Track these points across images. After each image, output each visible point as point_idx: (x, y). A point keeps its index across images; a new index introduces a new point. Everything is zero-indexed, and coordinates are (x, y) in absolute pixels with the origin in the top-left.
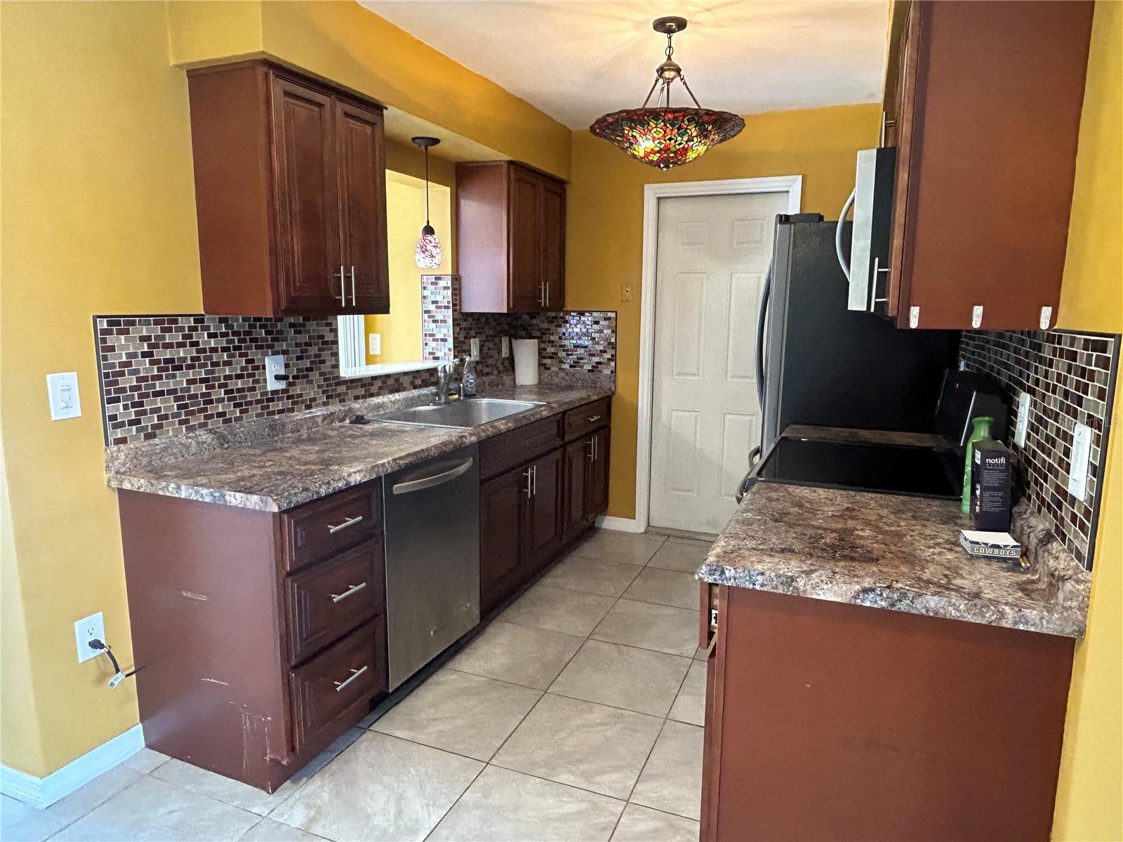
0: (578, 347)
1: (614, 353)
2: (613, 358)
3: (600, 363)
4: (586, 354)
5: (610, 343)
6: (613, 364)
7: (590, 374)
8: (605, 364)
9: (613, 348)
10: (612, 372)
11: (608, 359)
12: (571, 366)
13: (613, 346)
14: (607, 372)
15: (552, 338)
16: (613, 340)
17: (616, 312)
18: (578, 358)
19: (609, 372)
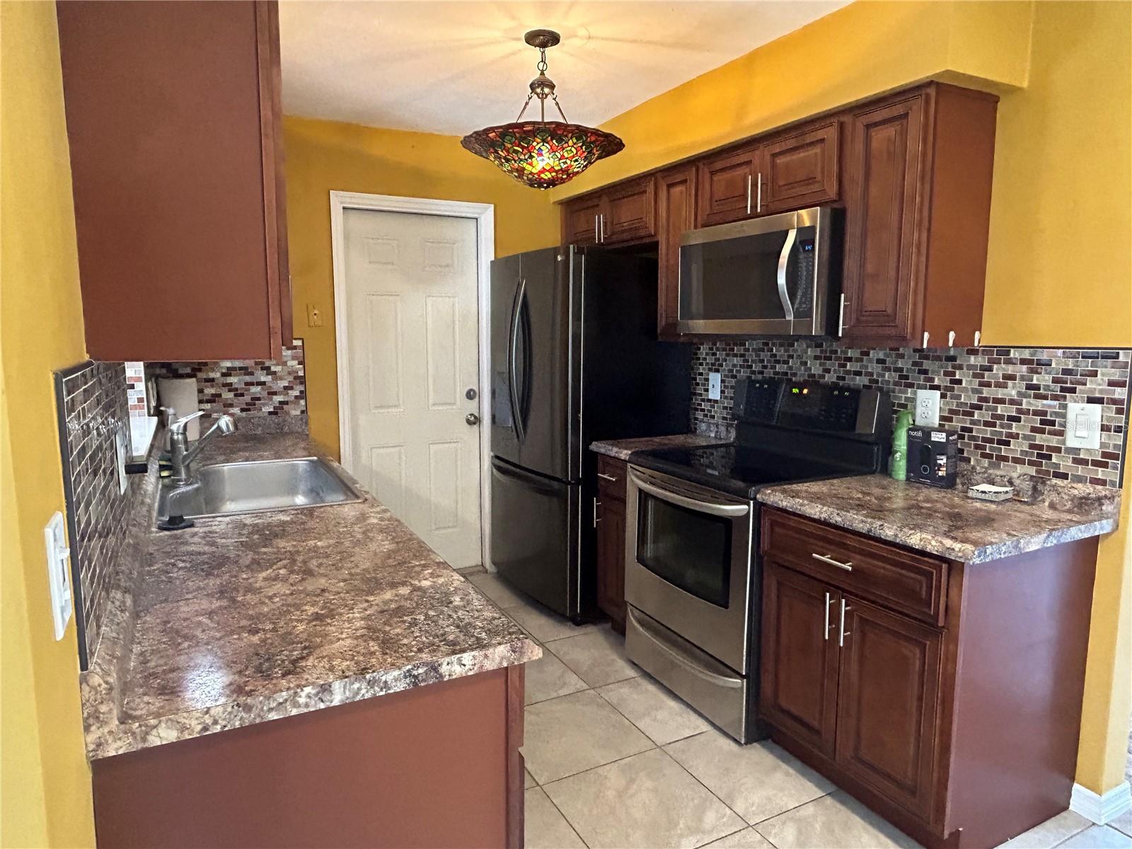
0: (252, 384)
1: (303, 389)
2: (303, 395)
3: (286, 403)
4: (265, 394)
5: (296, 378)
6: (302, 402)
7: (274, 417)
8: (292, 402)
9: (301, 383)
10: (303, 412)
11: (296, 397)
12: (242, 410)
13: (302, 380)
14: (296, 412)
15: (212, 375)
16: (301, 374)
17: (303, 339)
18: (252, 399)
19: (298, 413)
